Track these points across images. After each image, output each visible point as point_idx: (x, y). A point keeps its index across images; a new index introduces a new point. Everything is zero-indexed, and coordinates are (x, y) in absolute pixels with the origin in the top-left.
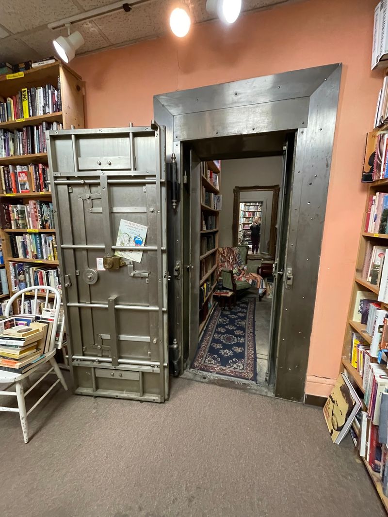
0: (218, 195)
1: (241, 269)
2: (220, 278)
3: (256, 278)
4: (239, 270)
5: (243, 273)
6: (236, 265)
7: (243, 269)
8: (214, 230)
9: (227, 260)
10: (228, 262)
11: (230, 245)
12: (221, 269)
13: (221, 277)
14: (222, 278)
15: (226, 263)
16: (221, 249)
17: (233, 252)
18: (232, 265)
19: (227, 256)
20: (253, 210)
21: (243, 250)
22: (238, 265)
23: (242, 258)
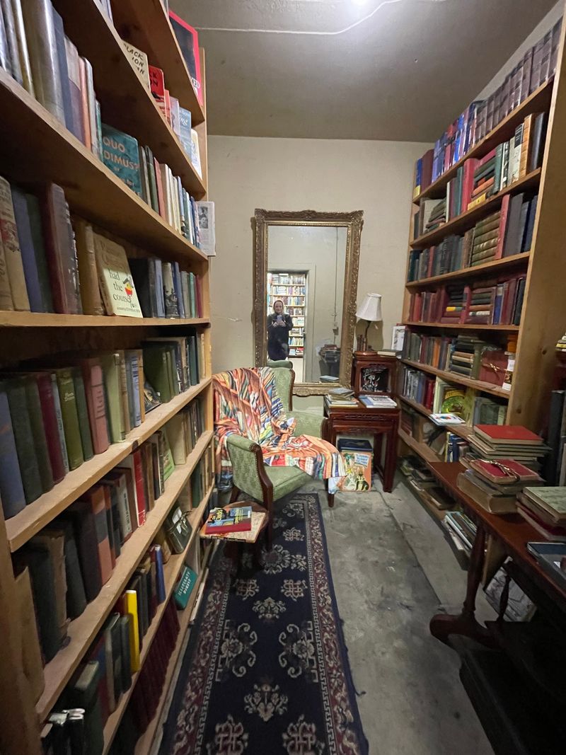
0: (202, 203)
1: (279, 424)
2: (224, 463)
3: (320, 449)
4: (276, 428)
5: (284, 438)
6: (265, 415)
7: (285, 426)
8: (195, 320)
9: (244, 405)
10: (246, 408)
11: (249, 363)
12: (225, 438)
13: (227, 459)
14: (230, 464)
15: (240, 415)
16: (226, 376)
17: (256, 380)
18: (256, 416)
19: (242, 392)
20: (284, 294)
21: (281, 373)
22: (272, 415)
23: (281, 395)
